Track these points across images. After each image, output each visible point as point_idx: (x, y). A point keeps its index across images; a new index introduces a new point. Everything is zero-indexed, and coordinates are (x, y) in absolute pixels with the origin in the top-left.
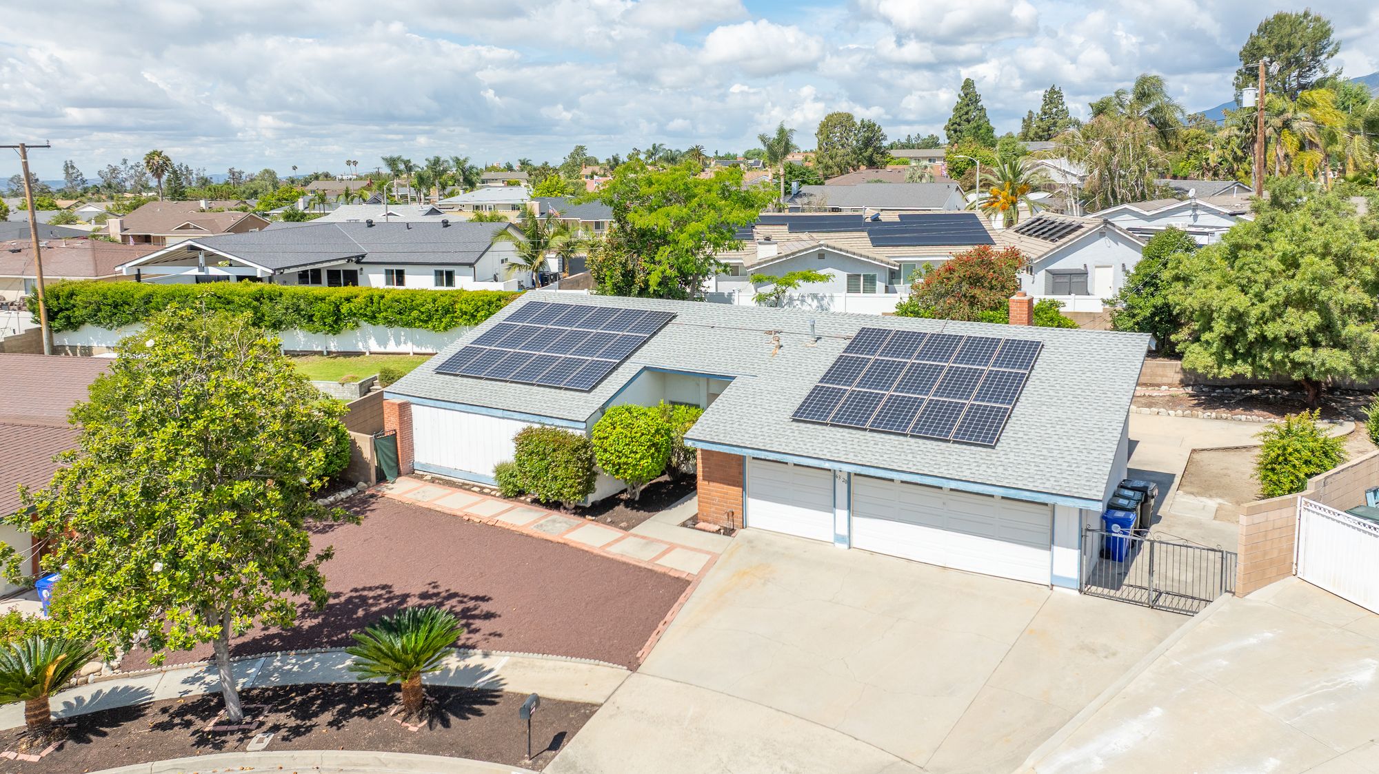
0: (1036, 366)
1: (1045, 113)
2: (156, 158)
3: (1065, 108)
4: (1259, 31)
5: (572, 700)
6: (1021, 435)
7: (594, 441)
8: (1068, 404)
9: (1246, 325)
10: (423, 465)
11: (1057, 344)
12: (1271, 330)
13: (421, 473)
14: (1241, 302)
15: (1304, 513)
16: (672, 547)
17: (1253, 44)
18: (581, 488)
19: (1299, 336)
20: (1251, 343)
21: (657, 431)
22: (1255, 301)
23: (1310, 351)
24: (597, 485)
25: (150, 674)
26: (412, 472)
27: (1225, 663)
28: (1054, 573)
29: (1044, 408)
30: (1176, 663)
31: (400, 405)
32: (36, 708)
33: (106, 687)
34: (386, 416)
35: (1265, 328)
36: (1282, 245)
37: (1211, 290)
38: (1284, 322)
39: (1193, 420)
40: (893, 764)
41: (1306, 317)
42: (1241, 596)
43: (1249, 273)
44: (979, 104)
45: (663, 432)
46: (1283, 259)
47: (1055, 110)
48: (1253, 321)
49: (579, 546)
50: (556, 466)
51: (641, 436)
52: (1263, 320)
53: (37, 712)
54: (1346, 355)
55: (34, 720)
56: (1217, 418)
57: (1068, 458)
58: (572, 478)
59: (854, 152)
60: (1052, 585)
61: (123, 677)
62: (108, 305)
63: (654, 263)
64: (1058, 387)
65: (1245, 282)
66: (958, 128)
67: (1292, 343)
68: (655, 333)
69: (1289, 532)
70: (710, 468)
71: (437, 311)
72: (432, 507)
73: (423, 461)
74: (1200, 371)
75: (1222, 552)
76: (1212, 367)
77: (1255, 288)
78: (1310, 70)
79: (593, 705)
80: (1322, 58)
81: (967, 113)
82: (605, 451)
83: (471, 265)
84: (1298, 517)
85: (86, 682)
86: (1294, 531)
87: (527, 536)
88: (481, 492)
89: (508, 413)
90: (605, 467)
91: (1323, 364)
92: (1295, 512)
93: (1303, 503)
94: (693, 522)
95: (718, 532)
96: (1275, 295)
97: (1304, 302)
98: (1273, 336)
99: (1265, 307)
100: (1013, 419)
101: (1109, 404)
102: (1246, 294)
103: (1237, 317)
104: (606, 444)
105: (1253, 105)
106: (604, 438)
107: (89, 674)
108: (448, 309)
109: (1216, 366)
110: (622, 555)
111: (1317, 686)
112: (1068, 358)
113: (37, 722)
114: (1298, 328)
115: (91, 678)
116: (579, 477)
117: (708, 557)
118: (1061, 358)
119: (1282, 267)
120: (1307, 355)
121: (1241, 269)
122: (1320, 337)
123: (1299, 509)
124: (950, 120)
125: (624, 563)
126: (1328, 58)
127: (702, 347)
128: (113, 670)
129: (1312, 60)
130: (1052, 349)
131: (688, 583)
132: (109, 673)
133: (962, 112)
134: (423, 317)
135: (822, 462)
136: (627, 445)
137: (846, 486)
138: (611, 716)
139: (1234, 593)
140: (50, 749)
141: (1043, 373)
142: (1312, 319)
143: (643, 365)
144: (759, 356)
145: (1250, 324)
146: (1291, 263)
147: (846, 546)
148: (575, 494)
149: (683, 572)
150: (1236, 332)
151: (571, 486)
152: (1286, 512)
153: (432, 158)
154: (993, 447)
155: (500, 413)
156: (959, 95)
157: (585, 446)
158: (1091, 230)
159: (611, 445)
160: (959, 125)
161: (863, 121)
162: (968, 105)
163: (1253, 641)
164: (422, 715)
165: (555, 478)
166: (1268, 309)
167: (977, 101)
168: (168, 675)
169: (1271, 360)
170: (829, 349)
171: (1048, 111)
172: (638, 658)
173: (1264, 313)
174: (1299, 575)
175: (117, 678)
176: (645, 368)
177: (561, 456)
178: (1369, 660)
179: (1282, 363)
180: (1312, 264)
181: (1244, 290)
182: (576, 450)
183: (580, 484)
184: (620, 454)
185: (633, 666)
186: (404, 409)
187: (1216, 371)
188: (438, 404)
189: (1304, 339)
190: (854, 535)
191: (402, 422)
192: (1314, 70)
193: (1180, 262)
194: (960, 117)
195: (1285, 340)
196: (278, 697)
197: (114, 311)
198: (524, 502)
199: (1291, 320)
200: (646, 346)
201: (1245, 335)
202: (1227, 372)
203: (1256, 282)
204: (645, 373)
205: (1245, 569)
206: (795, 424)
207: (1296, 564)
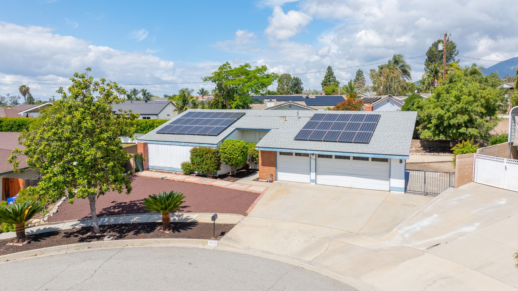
0: (379, 122)
1: (357, 79)
2: (24, 88)
3: (364, 77)
4: (432, 45)
5: (225, 223)
6: (377, 140)
7: (220, 150)
8: (392, 131)
9: (444, 120)
10: (152, 167)
11: (385, 115)
12: (452, 122)
13: (151, 170)
14: (442, 112)
15: (476, 159)
16: (251, 186)
17: (430, 50)
18: (216, 167)
19: (462, 123)
20: (445, 127)
21: (244, 147)
22: (446, 112)
23: (465, 129)
24: (221, 167)
25: (59, 223)
26: (148, 169)
27: (456, 203)
28: (391, 186)
29: (384, 132)
30: (438, 204)
31: (144, 143)
32: (20, 227)
33: (42, 228)
34: (138, 148)
35: (450, 121)
36: (454, 92)
37: (431, 109)
38: (456, 119)
39: (425, 156)
40: (346, 233)
41: (464, 117)
42: (457, 187)
43: (444, 102)
44: (333, 75)
45: (245, 148)
46: (455, 97)
47: (360, 78)
48: (446, 119)
49: (217, 186)
50: (206, 159)
51: (238, 148)
52: (449, 118)
53: (21, 229)
54: (478, 130)
55: (19, 231)
56: (433, 155)
57: (395, 145)
58: (213, 163)
59: (291, 88)
60: (390, 190)
61: (49, 224)
62: (16, 125)
63: (234, 101)
64: (388, 127)
65: (443, 105)
66: (326, 84)
67: (459, 126)
68: (239, 119)
69: (471, 167)
70: (264, 159)
71: (147, 126)
72: (158, 177)
73: (152, 165)
74: (427, 138)
75: (450, 173)
76: (431, 136)
77: (447, 107)
78: (449, 60)
79: (233, 224)
80: (453, 56)
81: (329, 78)
82: (225, 153)
83: (157, 115)
84: (474, 161)
85: (35, 226)
86: (473, 166)
87: (196, 184)
88: (176, 173)
89: (187, 143)
90: (225, 160)
91: (470, 133)
92: (473, 159)
93: (476, 155)
94: (257, 180)
95: (267, 181)
96: (453, 109)
97: (463, 111)
98: (453, 123)
99: (450, 114)
100: (373, 136)
101: (406, 130)
102: (443, 110)
103: (440, 118)
104: (226, 150)
105: (442, 49)
106: (225, 149)
107: (35, 223)
108: (151, 126)
109: (433, 136)
110: (234, 188)
111: (488, 206)
112: (390, 119)
113: (20, 232)
114: (461, 121)
115: (36, 224)
116: (216, 163)
117: (265, 188)
118: (387, 119)
119: (456, 100)
120: (464, 130)
121: (441, 101)
122: (469, 125)
123: (474, 158)
124: (323, 81)
125: (235, 190)
126: (455, 56)
127: (257, 122)
128: (45, 222)
129: (450, 56)
130: (384, 117)
131: (260, 194)
132: (43, 223)
133: (327, 78)
134: (142, 129)
135: (307, 151)
136: (233, 151)
137: (315, 161)
138: (241, 227)
139: (454, 187)
140: (26, 242)
141: (382, 123)
142: (466, 118)
143: (236, 128)
144: (278, 123)
145: (445, 120)
146: (458, 99)
147: (314, 184)
148: (214, 169)
149: (258, 191)
150: (440, 123)
151: (213, 167)
152: (470, 159)
153: (132, 89)
154: (368, 143)
155: (183, 144)
156: (326, 72)
157: (218, 152)
158: (384, 99)
159: (227, 151)
160: (326, 83)
161: (294, 77)
162: (329, 75)
163: (463, 197)
164: (170, 228)
165: (206, 164)
166: (451, 114)
167: (333, 74)
168: (66, 223)
169: (452, 133)
170: (304, 121)
171: (358, 78)
172: (247, 213)
173: (449, 116)
174: (475, 181)
175: (47, 224)
176: (237, 129)
177: (209, 155)
178: (503, 199)
179: (455, 134)
180: (465, 98)
181: (442, 108)
182: (214, 153)
183: (215, 165)
184: (231, 154)
185: (246, 215)
186: (145, 145)
187: (433, 138)
188: (159, 142)
189: (463, 125)
190: (317, 180)
191: (144, 150)
192: (450, 60)
193: (419, 102)
194: (327, 80)
195: (457, 125)
196: (112, 227)
197: (18, 128)
198: (193, 176)
199: (459, 118)
200: (236, 122)
201: (443, 124)
202: (437, 138)
203: (446, 105)
204: (236, 131)
205: (458, 178)
206: (295, 141)
207: (474, 178)
